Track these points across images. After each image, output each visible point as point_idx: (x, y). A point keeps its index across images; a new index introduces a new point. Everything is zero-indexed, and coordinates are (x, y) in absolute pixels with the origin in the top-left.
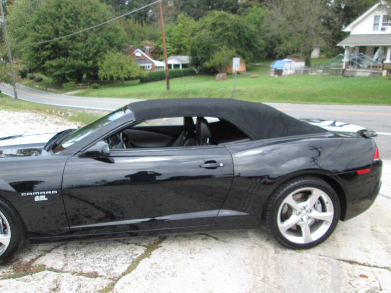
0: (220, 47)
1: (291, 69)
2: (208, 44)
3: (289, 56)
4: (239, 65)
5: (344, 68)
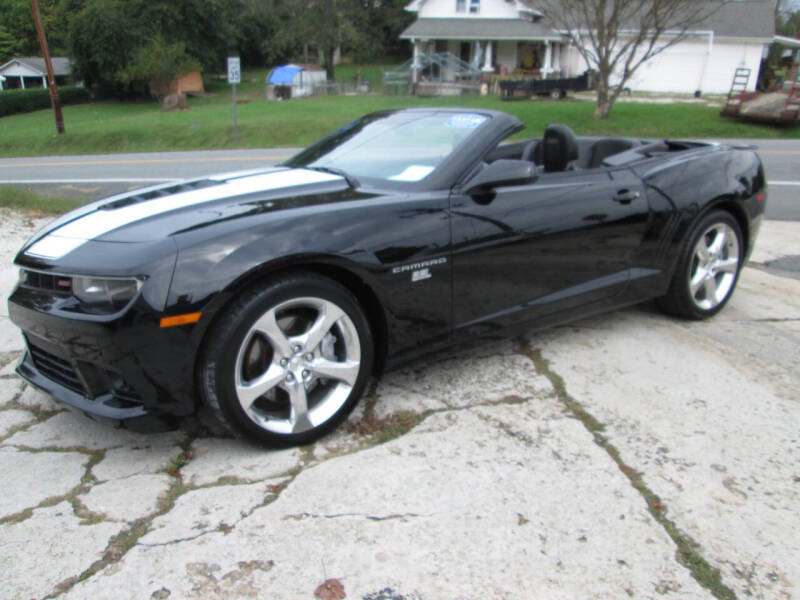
0: (146, 37)
1: (302, 85)
2: (116, 29)
3: (293, 59)
4: (239, 73)
5: (415, 79)
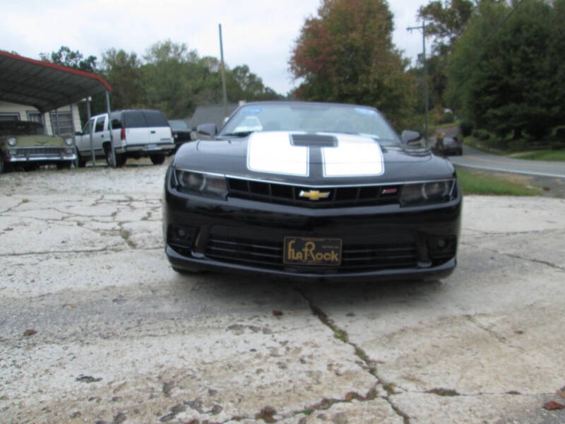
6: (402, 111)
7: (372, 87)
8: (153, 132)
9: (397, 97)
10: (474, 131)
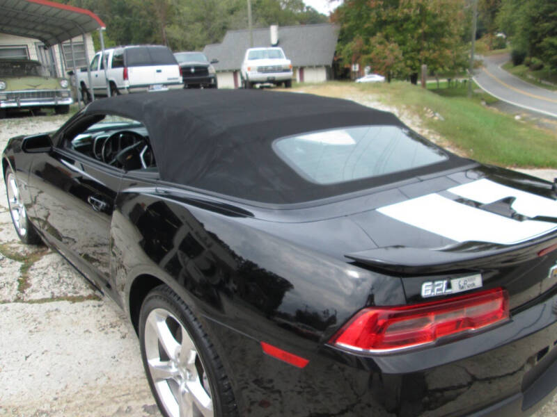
6: (446, 40)
7: (413, 13)
8: (159, 71)
9: (441, 25)
10: (527, 59)
